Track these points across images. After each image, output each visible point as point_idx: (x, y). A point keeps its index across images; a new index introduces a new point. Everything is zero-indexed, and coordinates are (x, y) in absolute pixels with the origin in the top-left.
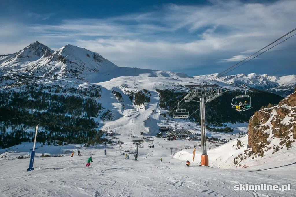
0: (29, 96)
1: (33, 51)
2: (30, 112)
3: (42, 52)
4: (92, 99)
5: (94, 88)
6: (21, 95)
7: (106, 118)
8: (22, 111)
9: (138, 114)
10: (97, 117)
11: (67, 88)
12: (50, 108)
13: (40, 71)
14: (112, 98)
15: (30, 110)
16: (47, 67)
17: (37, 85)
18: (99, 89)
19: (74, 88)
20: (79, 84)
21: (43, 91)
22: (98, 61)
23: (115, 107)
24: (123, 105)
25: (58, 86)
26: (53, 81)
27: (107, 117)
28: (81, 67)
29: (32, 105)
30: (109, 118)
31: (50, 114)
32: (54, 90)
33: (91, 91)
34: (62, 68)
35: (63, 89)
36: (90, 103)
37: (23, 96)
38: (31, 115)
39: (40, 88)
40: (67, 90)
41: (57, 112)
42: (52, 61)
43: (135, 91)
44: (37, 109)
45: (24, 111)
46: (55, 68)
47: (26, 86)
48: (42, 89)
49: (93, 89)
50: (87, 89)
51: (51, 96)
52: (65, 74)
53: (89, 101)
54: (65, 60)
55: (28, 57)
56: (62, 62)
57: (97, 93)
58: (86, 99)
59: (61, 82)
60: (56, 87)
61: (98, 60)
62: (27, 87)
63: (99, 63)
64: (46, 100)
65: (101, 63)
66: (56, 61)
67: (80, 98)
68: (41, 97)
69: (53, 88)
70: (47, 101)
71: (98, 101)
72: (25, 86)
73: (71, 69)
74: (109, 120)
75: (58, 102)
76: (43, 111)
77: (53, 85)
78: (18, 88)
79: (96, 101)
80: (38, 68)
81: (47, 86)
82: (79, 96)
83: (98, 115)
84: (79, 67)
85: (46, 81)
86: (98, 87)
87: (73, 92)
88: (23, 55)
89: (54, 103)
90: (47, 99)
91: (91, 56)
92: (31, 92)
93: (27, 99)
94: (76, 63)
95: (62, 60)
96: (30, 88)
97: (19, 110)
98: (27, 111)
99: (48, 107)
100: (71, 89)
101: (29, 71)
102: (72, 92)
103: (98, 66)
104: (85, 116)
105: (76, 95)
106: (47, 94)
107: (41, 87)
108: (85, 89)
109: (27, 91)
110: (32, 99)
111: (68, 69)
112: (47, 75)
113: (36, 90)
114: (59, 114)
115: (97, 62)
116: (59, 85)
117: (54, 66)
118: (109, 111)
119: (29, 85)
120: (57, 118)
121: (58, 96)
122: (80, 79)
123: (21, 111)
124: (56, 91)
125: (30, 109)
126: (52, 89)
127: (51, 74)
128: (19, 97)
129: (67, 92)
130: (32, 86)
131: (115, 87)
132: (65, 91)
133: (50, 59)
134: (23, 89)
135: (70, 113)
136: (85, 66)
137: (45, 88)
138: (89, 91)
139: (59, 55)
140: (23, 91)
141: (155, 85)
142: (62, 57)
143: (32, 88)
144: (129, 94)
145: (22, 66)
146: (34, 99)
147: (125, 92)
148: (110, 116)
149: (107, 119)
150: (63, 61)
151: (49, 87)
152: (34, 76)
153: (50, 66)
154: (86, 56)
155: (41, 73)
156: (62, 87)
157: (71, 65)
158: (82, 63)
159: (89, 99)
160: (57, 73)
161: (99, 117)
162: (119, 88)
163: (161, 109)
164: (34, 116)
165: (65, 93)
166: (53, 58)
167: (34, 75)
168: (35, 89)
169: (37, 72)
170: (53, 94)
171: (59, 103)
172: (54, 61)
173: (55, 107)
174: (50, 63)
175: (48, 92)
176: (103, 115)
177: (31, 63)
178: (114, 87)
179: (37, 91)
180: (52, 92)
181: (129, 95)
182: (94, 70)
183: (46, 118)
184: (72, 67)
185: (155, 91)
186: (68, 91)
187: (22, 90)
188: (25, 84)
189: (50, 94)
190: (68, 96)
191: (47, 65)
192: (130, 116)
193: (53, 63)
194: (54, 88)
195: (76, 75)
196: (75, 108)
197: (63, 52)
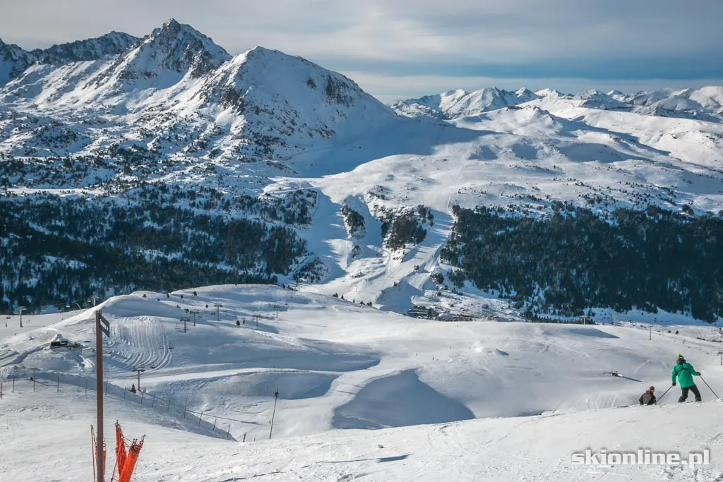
0: (145, 218)
1: (161, 56)
2: (147, 258)
3: (187, 60)
4: (286, 227)
5: (300, 197)
6: (128, 213)
7: (306, 278)
8: (132, 253)
9: (379, 273)
10: (287, 275)
11: (233, 198)
12: (190, 249)
13: (176, 137)
14: (335, 228)
15: (148, 252)
16: (195, 124)
17: (164, 188)
18: (311, 200)
19: (249, 198)
20: (265, 185)
21: (176, 205)
22: (340, 99)
23: (336, 252)
24: (357, 247)
25: (213, 191)
26: (203, 177)
27: (308, 275)
28: (284, 123)
29: (151, 239)
30: (312, 278)
31: (186, 263)
32: (203, 203)
33: (289, 206)
34: (233, 128)
35: (223, 199)
36: (280, 240)
37: (134, 215)
38: (149, 263)
39: (171, 197)
40: (231, 202)
41: (201, 259)
42: (208, 104)
43: (399, 209)
44: (162, 251)
45: (135, 256)
46: (215, 127)
47: (140, 190)
48: (177, 198)
49: (295, 201)
50: (280, 201)
51: (193, 219)
52: (238, 150)
53: (279, 233)
54: (243, 102)
55: (148, 74)
56: (234, 108)
57: (304, 211)
58: (273, 229)
59: (221, 179)
60: (209, 194)
61: (339, 96)
62: (143, 195)
63: (341, 107)
64: (182, 229)
65: (348, 106)
66: (219, 103)
67: (259, 224)
68: (172, 220)
69: (201, 196)
70: (184, 230)
71: (301, 233)
72: (138, 192)
73: (257, 131)
74: (312, 282)
75: (207, 234)
76: (174, 255)
77: (202, 188)
78: (124, 195)
79: (295, 234)
80: (172, 125)
81: (189, 192)
82: (258, 219)
83: (290, 270)
84: (278, 123)
85: (188, 175)
86: (309, 196)
87: (246, 207)
88: (133, 67)
89: (200, 236)
90: (184, 227)
91: (320, 83)
92: (152, 207)
93: (142, 225)
94: (273, 113)
95: (235, 103)
96: (148, 195)
97: (126, 252)
98: (141, 254)
99: (184, 246)
100: (242, 201)
101: (148, 136)
102: (243, 208)
103: (336, 116)
104: (261, 271)
105: (251, 218)
106: (186, 212)
107: (173, 194)
108: (275, 201)
109: (143, 205)
110: (151, 225)
111: (247, 133)
112: (193, 149)
113: (163, 201)
114: (206, 264)
115: (334, 105)
116: (216, 189)
117: (212, 120)
118: (317, 261)
119: (146, 187)
120: (200, 273)
121: (209, 218)
122: (275, 165)
123: (129, 254)
124: (208, 206)
125: (147, 249)
126: (197, 200)
127: (203, 145)
128: (125, 220)
129: (231, 208)
130: (153, 190)
131: (354, 195)
132: (226, 206)
133: (204, 97)
134: (133, 199)
135: (230, 263)
136: (296, 120)
137: (182, 195)
138: (285, 205)
139: (227, 84)
140: (134, 204)
141: (460, 193)
142: (235, 92)
143: (154, 196)
144: (382, 217)
145: (130, 106)
146: (156, 226)
147: (376, 211)
148: (314, 273)
149: (308, 279)
150: (237, 105)
151: (192, 195)
152: (160, 151)
153: (202, 121)
154: (305, 84)
155: (178, 143)
156: (222, 194)
157: (257, 118)
158: (288, 110)
159: (280, 229)
160: (218, 144)
161: (291, 274)
162: (363, 198)
163: (442, 262)
164: (155, 266)
165: (227, 210)
166: (213, 93)
167: (160, 148)
168: (160, 198)
169: (169, 140)
170: (198, 212)
171: (209, 237)
172: (214, 105)
173: (199, 245)
174: (204, 111)
175: (188, 208)
176: (302, 270)
177: (155, 94)
178: (350, 197)
179: (164, 205)
180: (198, 207)
181: (381, 221)
182: (321, 133)
183: (178, 272)
184: (260, 126)
185: (450, 212)
186: (234, 206)
187: (131, 202)
188: (138, 186)
189: (193, 214)
190: (232, 219)
191: (196, 115)
192: (361, 275)
193: (211, 109)
194: (203, 197)
195: (266, 151)
196: (242, 251)
197: (239, 76)
